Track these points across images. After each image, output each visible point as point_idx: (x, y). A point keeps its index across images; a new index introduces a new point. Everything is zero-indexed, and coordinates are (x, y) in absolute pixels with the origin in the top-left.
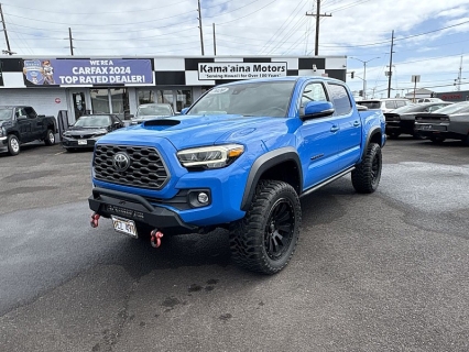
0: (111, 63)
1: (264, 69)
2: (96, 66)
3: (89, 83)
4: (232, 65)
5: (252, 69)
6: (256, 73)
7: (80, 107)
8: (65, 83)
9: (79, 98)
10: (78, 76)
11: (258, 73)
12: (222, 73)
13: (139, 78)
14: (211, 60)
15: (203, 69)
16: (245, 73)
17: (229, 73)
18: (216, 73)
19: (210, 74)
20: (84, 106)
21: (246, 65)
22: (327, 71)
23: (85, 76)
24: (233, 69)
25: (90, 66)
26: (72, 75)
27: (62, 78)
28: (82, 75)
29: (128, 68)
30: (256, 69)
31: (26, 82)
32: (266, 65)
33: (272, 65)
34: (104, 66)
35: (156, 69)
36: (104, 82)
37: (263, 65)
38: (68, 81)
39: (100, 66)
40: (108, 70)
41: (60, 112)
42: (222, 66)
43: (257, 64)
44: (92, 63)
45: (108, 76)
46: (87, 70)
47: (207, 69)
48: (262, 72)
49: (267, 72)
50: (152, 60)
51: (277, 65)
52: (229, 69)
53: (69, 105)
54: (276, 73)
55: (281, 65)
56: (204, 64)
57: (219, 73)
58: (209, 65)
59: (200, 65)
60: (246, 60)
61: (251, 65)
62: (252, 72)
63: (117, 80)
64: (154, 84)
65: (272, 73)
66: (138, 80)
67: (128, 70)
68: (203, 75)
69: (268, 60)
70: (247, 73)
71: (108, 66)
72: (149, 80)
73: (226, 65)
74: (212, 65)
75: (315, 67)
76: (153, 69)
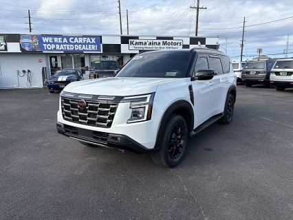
1: (169, 44)
4: (149, 41)
5: (161, 44)
6: (164, 46)
8: (47, 50)
9: (53, 60)
12: (143, 46)
14: (137, 38)
15: (132, 43)
16: (157, 46)
17: (147, 46)
18: (140, 46)
19: (136, 46)
21: (158, 41)
22: (207, 46)
24: (150, 44)
30: (164, 44)
31: (21, 49)
32: (170, 41)
33: (173, 41)
35: (104, 42)
37: (168, 41)
41: (43, 68)
42: (143, 41)
43: (165, 41)
47: (134, 43)
48: (167, 46)
49: (171, 46)
50: (101, 37)
51: (177, 42)
52: (148, 43)
53: (47, 64)
54: (176, 46)
55: (179, 42)
56: (132, 40)
57: (142, 46)
58: (135, 41)
59: (130, 40)
60: (158, 38)
61: (161, 41)
62: (161, 46)
64: (102, 52)
65: (173, 46)
68: (132, 47)
69: (171, 38)
70: (159, 46)
72: (99, 49)
73: (146, 41)
74: (138, 41)
75: (199, 43)
76: (101, 43)
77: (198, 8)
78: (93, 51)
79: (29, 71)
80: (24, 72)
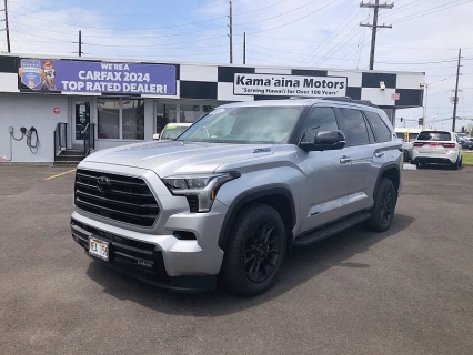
0: (127, 67)
1: (318, 84)
2: (108, 71)
3: (97, 91)
4: (277, 77)
5: (302, 83)
6: (306, 89)
7: (83, 120)
8: (68, 89)
9: (82, 109)
10: (85, 81)
11: (310, 89)
12: (264, 87)
13: (159, 88)
14: (251, 71)
15: (240, 81)
16: (293, 88)
17: (272, 87)
18: (256, 87)
19: (249, 87)
20: (88, 119)
21: (294, 78)
22: (398, 91)
23: (94, 82)
24: (278, 83)
25: (100, 70)
26: (77, 80)
27: (65, 83)
28: (90, 80)
29: (147, 75)
30: (307, 83)
31: (21, 86)
32: (320, 79)
33: (327, 80)
34: (118, 71)
35: (183, 77)
36: (116, 90)
37: (316, 79)
38: (71, 88)
39: (113, 71)
40: (122, 76)
41: (59, 125)
42: (264, 78)
43: (309, 78)
44: (103, 66)
45: (121, 83)
46: (97, 75)
47: (245, 81)
48: (314, 89)
49: (321, 89)
50: (178, 66)
51: (334, 80)
52: (273, 82)
53: (70, 117)
54: (333, 90)
55: (340, 80)
56: (241, 75)
57: (260, 87)
58: (248, 76)
59: (236, 75)
60: (295, 72)
61: (301, 79)
62: (301, 88)
63: (132, 89)
64: (178, 97)
65: (327, 89)
66: (158, 91)
67: (147, 77)
68: (240, 88)
69: (323, 73)
70: (296, 89)
71: (123, 71)
72: (171, 91)
73: (270, 77)
74: (252, 77)
75: (383, 85)
76: (178, 78)
77: (375, 27)
78: (160, 94)
79: (33, 129)
80: (23, 130)
